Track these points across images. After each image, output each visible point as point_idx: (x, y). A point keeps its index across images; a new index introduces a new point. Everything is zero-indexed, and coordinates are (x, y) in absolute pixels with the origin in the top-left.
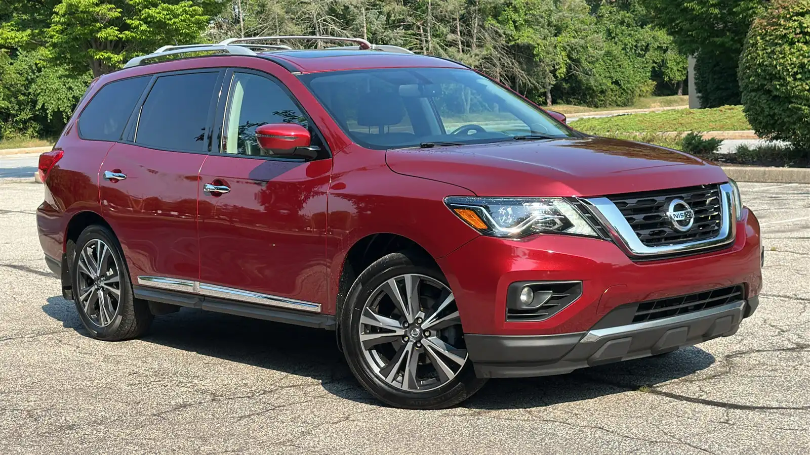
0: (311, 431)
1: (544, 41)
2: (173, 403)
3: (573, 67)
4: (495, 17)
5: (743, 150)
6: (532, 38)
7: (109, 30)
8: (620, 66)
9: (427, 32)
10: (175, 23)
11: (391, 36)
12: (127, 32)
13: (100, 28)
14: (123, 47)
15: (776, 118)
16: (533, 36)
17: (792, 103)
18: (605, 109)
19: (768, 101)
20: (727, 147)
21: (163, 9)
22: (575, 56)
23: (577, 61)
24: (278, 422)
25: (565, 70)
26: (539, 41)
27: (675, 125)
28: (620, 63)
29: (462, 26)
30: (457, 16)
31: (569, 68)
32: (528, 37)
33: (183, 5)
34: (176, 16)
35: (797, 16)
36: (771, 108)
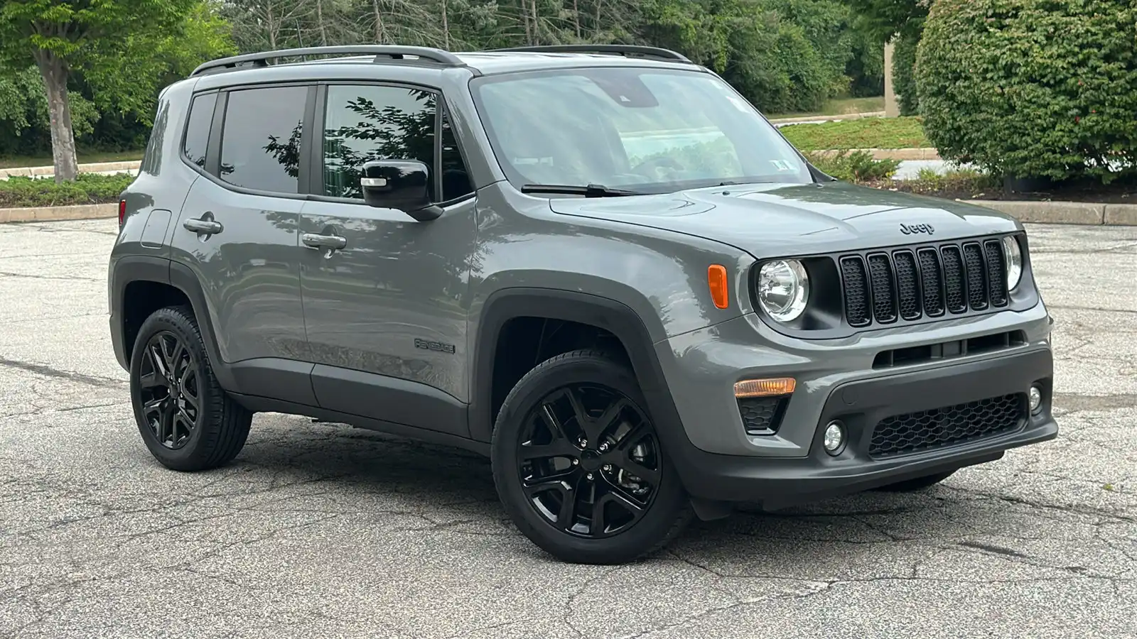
0: (219, 551)
1: (695, 21)
2: (51, 518)
5: (926, 176)
6: (678, 17)
7: (59, 8)
8: (802, 55)
9: (531, 7)
11: (480, 13)
12: (84, 11)
13: (48, 5)
14: (81, 32)
15: (962, 133)
16: (679, 13)
17: (981, 112)
18: (781, 115)
19: (951, 109)
20: (908, 171)
22: (739, 40)
24: (181, 541)
25: (726, 61)
26: (689, 20)
27: (853, 139)
28: (802, 52)
31: (731, 58)
32: (672, 15)
36: (954, 119)
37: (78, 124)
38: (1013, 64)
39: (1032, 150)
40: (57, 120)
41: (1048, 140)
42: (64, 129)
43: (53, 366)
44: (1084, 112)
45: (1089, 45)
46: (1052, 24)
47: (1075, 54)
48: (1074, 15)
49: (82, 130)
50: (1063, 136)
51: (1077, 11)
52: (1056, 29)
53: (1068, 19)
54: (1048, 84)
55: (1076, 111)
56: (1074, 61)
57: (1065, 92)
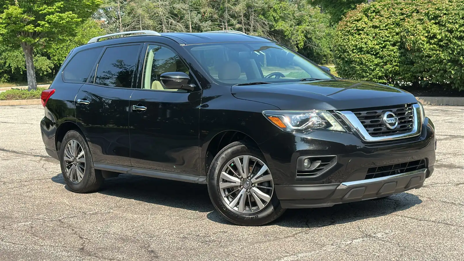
1: (290, 28)
3: (307, 42)
4: (263, 15)
6: (284, 26)
7: (29, 27)
9: (225, 23)
10: (62, 23)
11: (204, 25)
12: (38, 28)
13: (25, 26)
14: (37, 36)
16: (284, 25)
21: (57, 16)
22: (309, 36)
23: (310, 39)
25: (303, 44)
26: (288, 28)
29: (245, 20)
30: (242, 14)
31: (305, 43)
32: (281, 26)
33: (67, 13)
34: (63, 19)
35: (355, 21)
37: (45, 69)
38: (362, 48)
39: (369, 78)
40: (29, 68)
41: (374, 74)
42: (32, 71)
43: (5, 148)
44: (386, 63)
45: (387, 41)
46: (375, 33)
47: (382, 44)
48: (382, 30)
49: (47, 72)
50: (379, 73)
51: (383, 28)
52: (376, 35)
53: (380, 31)
54: (373, 54)
55: (383, 63)
56: (382, 46)
57: (379, 57)
